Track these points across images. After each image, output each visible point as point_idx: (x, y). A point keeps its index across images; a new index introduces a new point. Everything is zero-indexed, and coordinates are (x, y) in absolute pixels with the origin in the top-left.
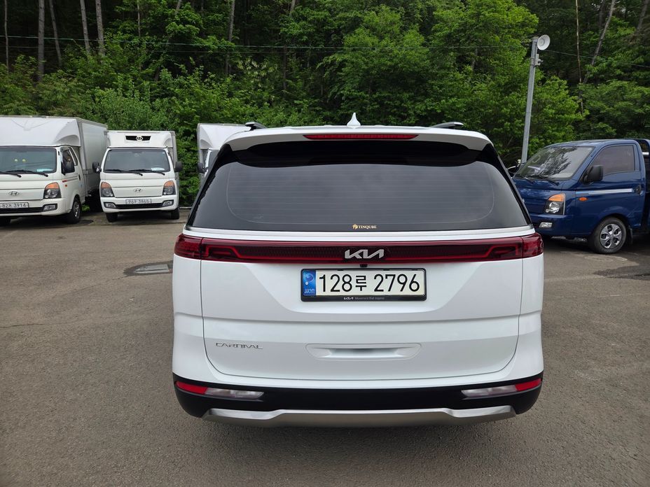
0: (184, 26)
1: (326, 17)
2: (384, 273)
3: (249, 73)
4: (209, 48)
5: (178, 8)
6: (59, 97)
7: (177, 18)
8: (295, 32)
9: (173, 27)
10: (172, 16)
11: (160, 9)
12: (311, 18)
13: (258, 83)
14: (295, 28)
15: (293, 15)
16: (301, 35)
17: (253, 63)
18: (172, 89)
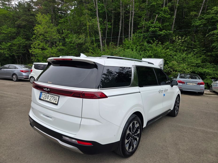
0: (155, 28)
1: (212, 16)
2: (52, 96)
3: (177, 41)
4: (162, 34)
5: (154, 24)
6: (117, 52)
7: (153, 27)
8: (197, 24)
9: (151, 29)
10: (152, 26)
11: (148, 25)
12: (206, 18)
13: (180, 44)
14: (198, 23)
15: (199, 18)
16: (200, 25)
17: (179, 37)
18: (147, 48)
